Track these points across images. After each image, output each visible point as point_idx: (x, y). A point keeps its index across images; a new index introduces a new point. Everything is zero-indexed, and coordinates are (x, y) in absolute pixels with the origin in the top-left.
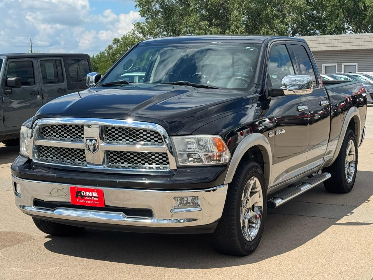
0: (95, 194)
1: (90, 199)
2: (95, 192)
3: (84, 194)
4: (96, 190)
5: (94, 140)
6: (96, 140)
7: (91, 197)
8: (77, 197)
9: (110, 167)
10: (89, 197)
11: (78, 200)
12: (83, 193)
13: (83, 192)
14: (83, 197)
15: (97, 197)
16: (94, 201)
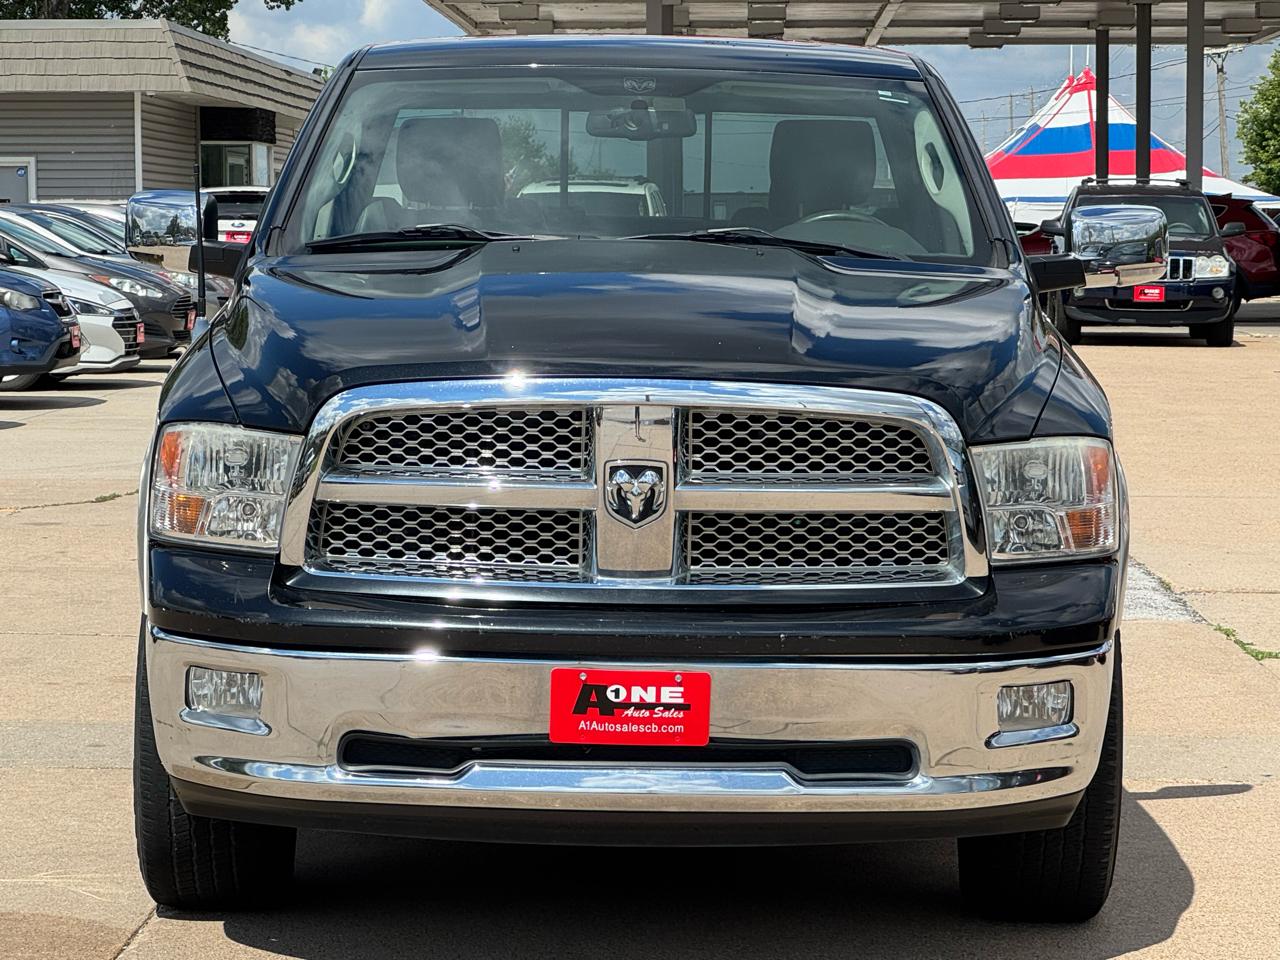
0: (671, 694)
1: (647, 714)
2: (673, 683)
3: (617, 696)
4: (678, 678)
5: (648, 473)
6: (659, 471)
7: (650, 707)
8: (581, 709)
9: (697, 579)
10: (642, 705)
11: (582, 725)
12: (617, 692)
13: (614, 687)
14: (611, 711)
15: (678, 707)
16: (661, 722)
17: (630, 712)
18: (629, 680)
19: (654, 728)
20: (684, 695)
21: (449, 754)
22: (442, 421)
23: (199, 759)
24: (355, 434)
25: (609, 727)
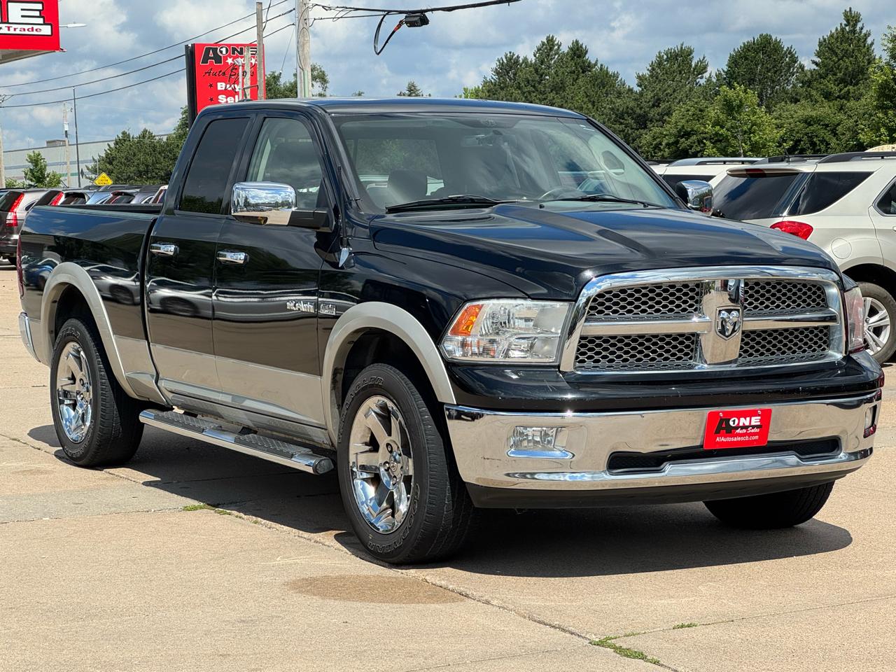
1: (745, 431)
4: (759, 412)
5: (734, 311)
6: (738, 311)
7: (747, 428)
10: (743, 427)
12: (734, 421)
15: (757, 427)
17: (739, 431)
18: (740, 415)
19: (747, 438)
20: (761, 421)
21: (654, 461)
22: (638, 291)
23: (508, 475)
24: (595, 300)
25: (729, 439)
